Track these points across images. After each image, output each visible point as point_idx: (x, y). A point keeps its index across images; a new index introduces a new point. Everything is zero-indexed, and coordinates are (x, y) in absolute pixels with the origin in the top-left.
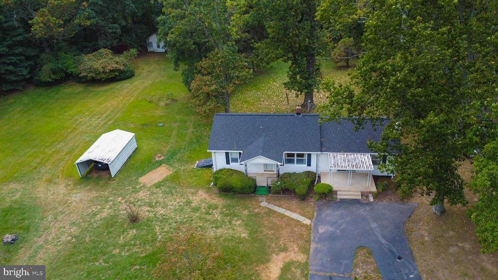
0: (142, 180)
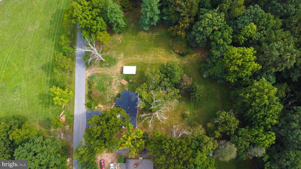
0: (123, 80)
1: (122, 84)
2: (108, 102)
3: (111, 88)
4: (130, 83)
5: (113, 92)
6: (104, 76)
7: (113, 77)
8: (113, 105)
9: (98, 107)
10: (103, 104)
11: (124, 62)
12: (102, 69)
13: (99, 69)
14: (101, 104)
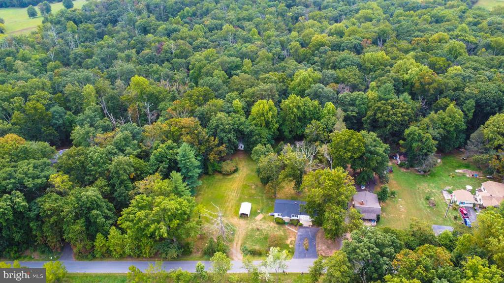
0: (256, 218)
1: (262, 219)
2: (285, 234)
3: (265, 230)
4: (262, 212)
5: (272, 227)
6: (247, 237)
7: (250, 227)
8: (289, 229)
9: (291, 244)
10: (287, 239)
11: (232, 217)
12: (236, 239)
13: (235, 244)
14: (286, 241)
